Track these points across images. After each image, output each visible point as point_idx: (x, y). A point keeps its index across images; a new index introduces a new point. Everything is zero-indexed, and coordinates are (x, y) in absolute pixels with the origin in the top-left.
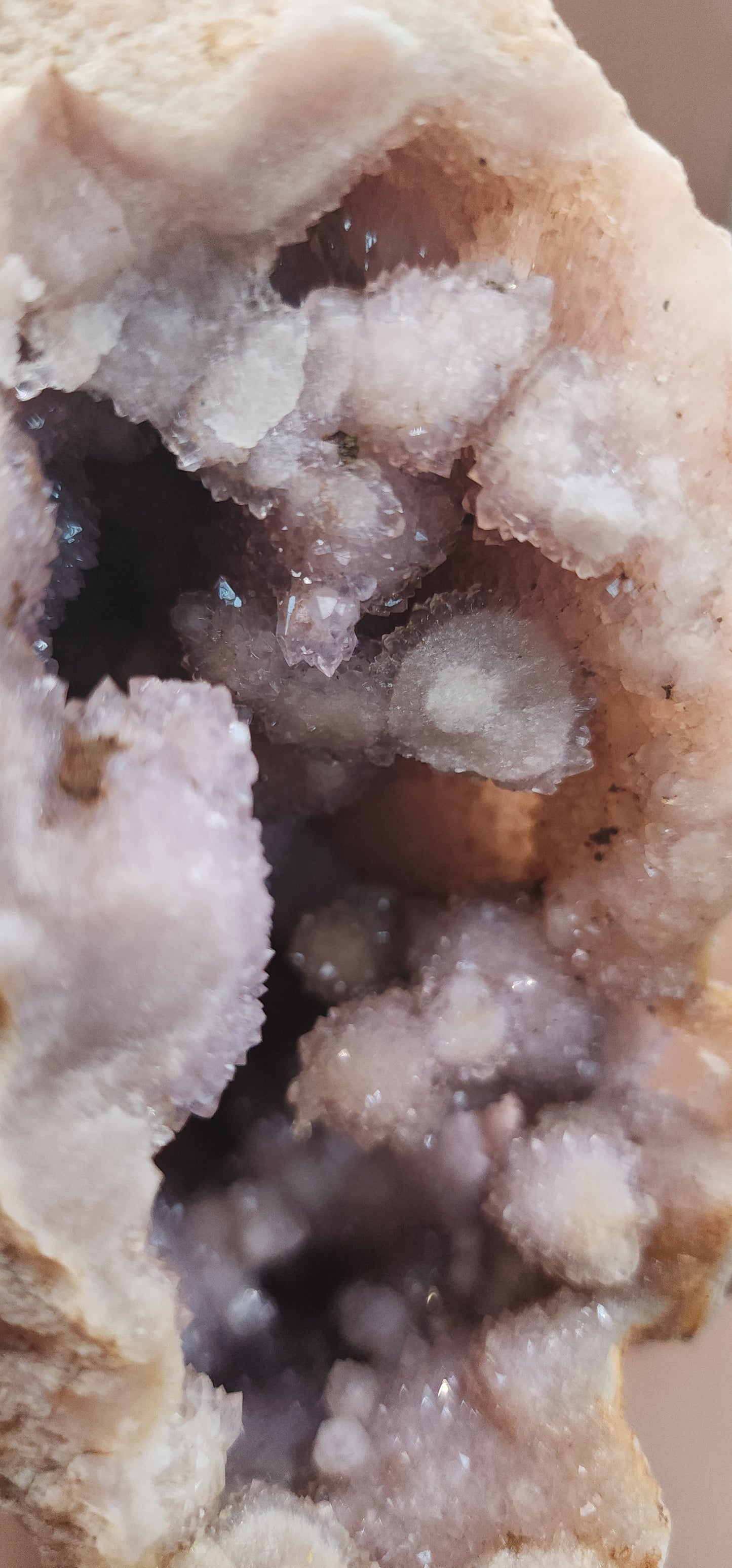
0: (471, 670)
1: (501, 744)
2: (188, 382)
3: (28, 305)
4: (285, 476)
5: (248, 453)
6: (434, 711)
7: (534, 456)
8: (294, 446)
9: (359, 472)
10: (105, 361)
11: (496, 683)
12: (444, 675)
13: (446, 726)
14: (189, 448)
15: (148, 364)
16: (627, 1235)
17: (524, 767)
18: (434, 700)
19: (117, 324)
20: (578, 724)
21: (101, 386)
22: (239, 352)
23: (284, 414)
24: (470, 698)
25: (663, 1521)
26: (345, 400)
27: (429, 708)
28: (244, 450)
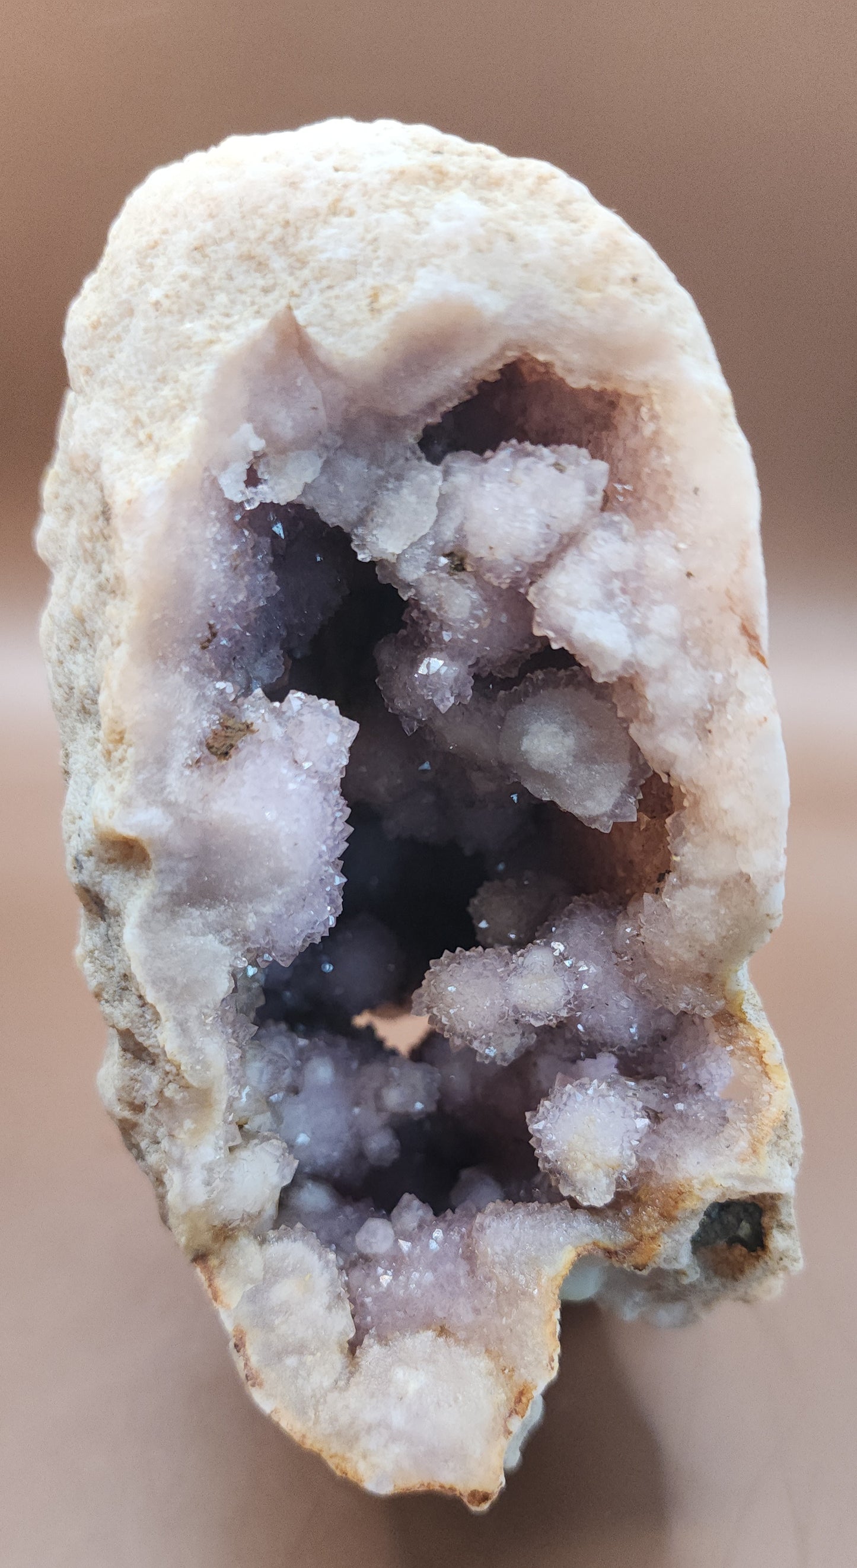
0: (553, 728)
1: (571, 786)
2: (364, 504)
3: (255, 453)
4: (415, 577)
5: (396, 557)
6: (526, 752)
7: (561, 592)
8: (423, 556)
9: (462, 582)
10: (307, 488)
11: (570, 741)
12: (534, 728)
13: (535, 764)
14: (363, 546)
15: (338, 492)
16: (607, 1176)
17: (585, 807)
18: (526, 744)
19: (319, 463)
20: (632, 784)
21: (308, 501)
22: (397, 490)
23: (423, 533)
24: (550, 748)
25: (549, 1368)
26: (460, 530)
27: (523, 749)
28: (393, 554)
